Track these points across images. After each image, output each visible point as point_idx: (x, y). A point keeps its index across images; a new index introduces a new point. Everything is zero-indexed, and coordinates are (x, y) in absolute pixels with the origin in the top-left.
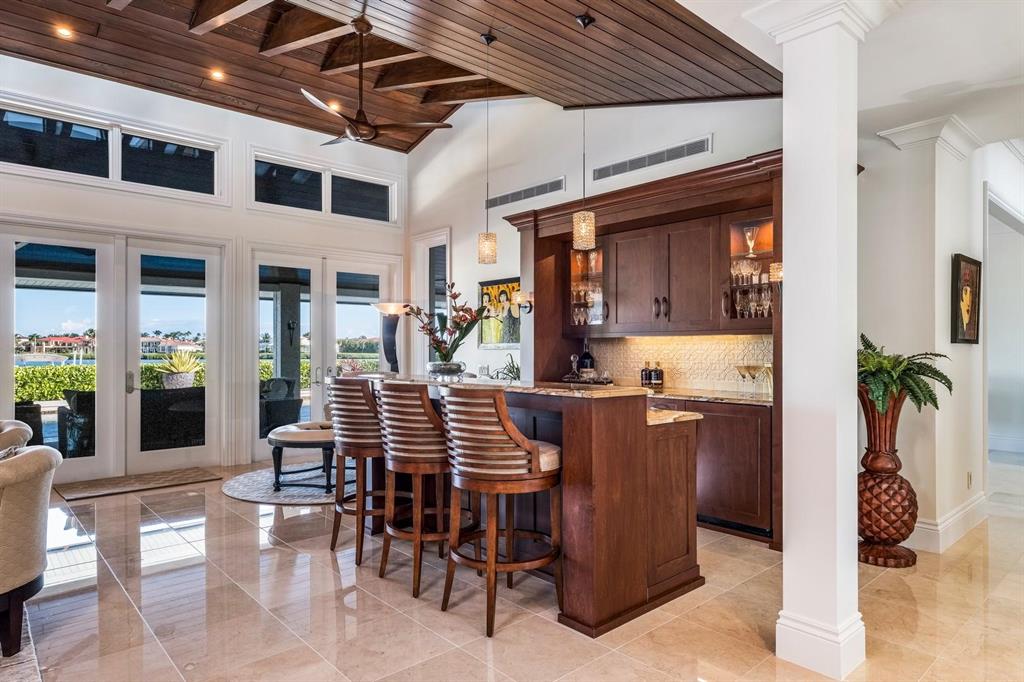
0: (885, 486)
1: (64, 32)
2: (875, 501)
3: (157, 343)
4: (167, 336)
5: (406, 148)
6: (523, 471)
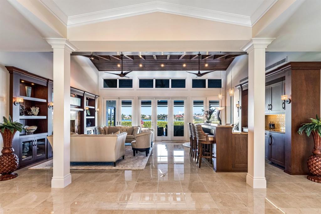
0: (315, 158)
1: (162, 65)
2: (312, 162)
3: (195, 117)
4: (197, 115)
5: (225, 69)
6: (206, 140)
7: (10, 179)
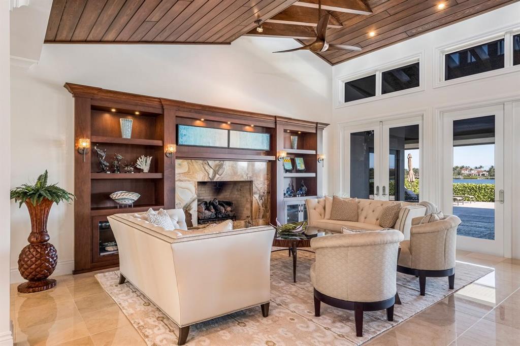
7: (29, 292)
